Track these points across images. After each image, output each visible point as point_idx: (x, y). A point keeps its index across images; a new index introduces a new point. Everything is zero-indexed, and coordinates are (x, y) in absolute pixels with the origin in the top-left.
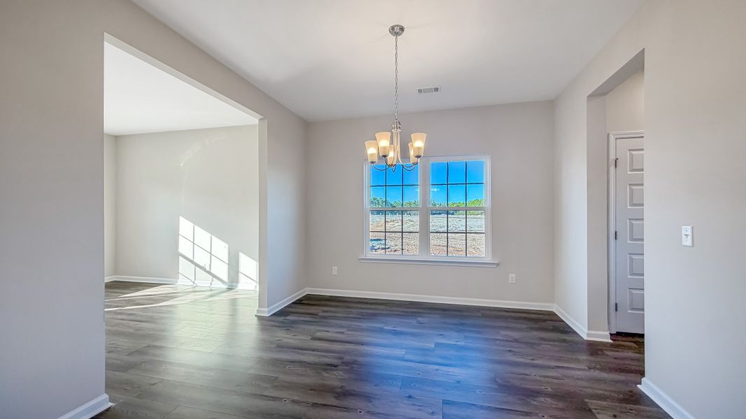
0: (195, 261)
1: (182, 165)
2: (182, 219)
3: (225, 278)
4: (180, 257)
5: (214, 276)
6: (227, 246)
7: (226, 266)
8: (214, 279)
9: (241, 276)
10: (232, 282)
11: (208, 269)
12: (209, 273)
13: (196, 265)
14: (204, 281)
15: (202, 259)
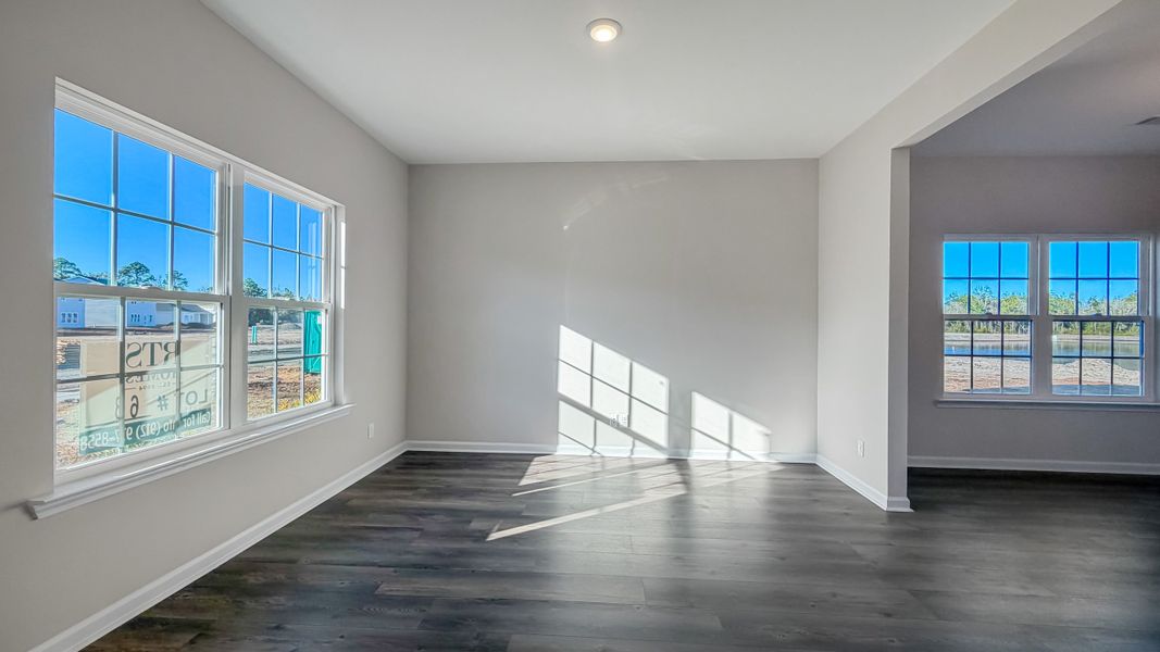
0: (597, 408)
1: (566, 227)
2: (564, 330)
3: (662, 440)
4: (562, 404)
5: (636, 437)
6: (664, 380)
7: (663, 419)
8: (637, 442)
9: (697, 437)
10: (677, 447)
11: (624, 423)
12: (627, 431)
13: (598, 417)
14: (615, 447)
15: (611, 404)
